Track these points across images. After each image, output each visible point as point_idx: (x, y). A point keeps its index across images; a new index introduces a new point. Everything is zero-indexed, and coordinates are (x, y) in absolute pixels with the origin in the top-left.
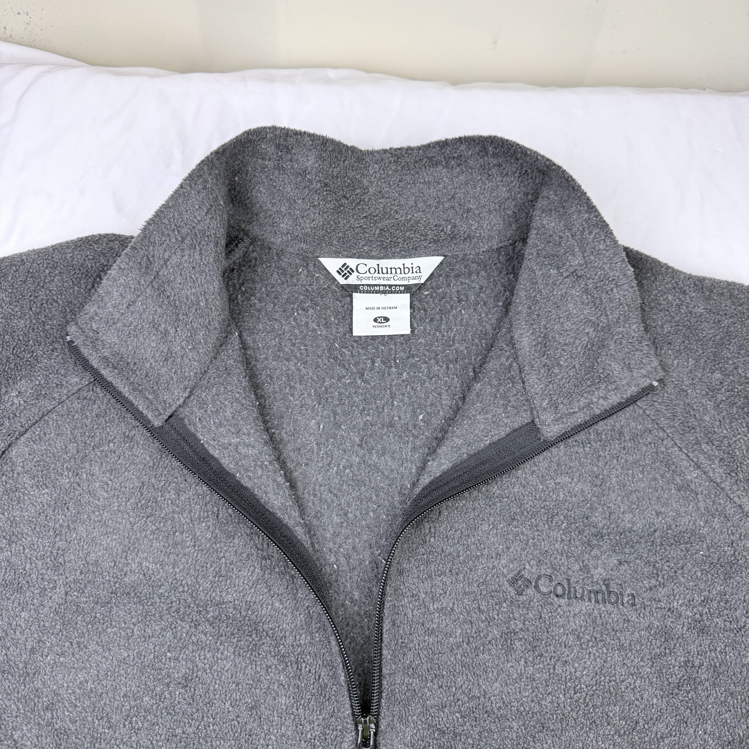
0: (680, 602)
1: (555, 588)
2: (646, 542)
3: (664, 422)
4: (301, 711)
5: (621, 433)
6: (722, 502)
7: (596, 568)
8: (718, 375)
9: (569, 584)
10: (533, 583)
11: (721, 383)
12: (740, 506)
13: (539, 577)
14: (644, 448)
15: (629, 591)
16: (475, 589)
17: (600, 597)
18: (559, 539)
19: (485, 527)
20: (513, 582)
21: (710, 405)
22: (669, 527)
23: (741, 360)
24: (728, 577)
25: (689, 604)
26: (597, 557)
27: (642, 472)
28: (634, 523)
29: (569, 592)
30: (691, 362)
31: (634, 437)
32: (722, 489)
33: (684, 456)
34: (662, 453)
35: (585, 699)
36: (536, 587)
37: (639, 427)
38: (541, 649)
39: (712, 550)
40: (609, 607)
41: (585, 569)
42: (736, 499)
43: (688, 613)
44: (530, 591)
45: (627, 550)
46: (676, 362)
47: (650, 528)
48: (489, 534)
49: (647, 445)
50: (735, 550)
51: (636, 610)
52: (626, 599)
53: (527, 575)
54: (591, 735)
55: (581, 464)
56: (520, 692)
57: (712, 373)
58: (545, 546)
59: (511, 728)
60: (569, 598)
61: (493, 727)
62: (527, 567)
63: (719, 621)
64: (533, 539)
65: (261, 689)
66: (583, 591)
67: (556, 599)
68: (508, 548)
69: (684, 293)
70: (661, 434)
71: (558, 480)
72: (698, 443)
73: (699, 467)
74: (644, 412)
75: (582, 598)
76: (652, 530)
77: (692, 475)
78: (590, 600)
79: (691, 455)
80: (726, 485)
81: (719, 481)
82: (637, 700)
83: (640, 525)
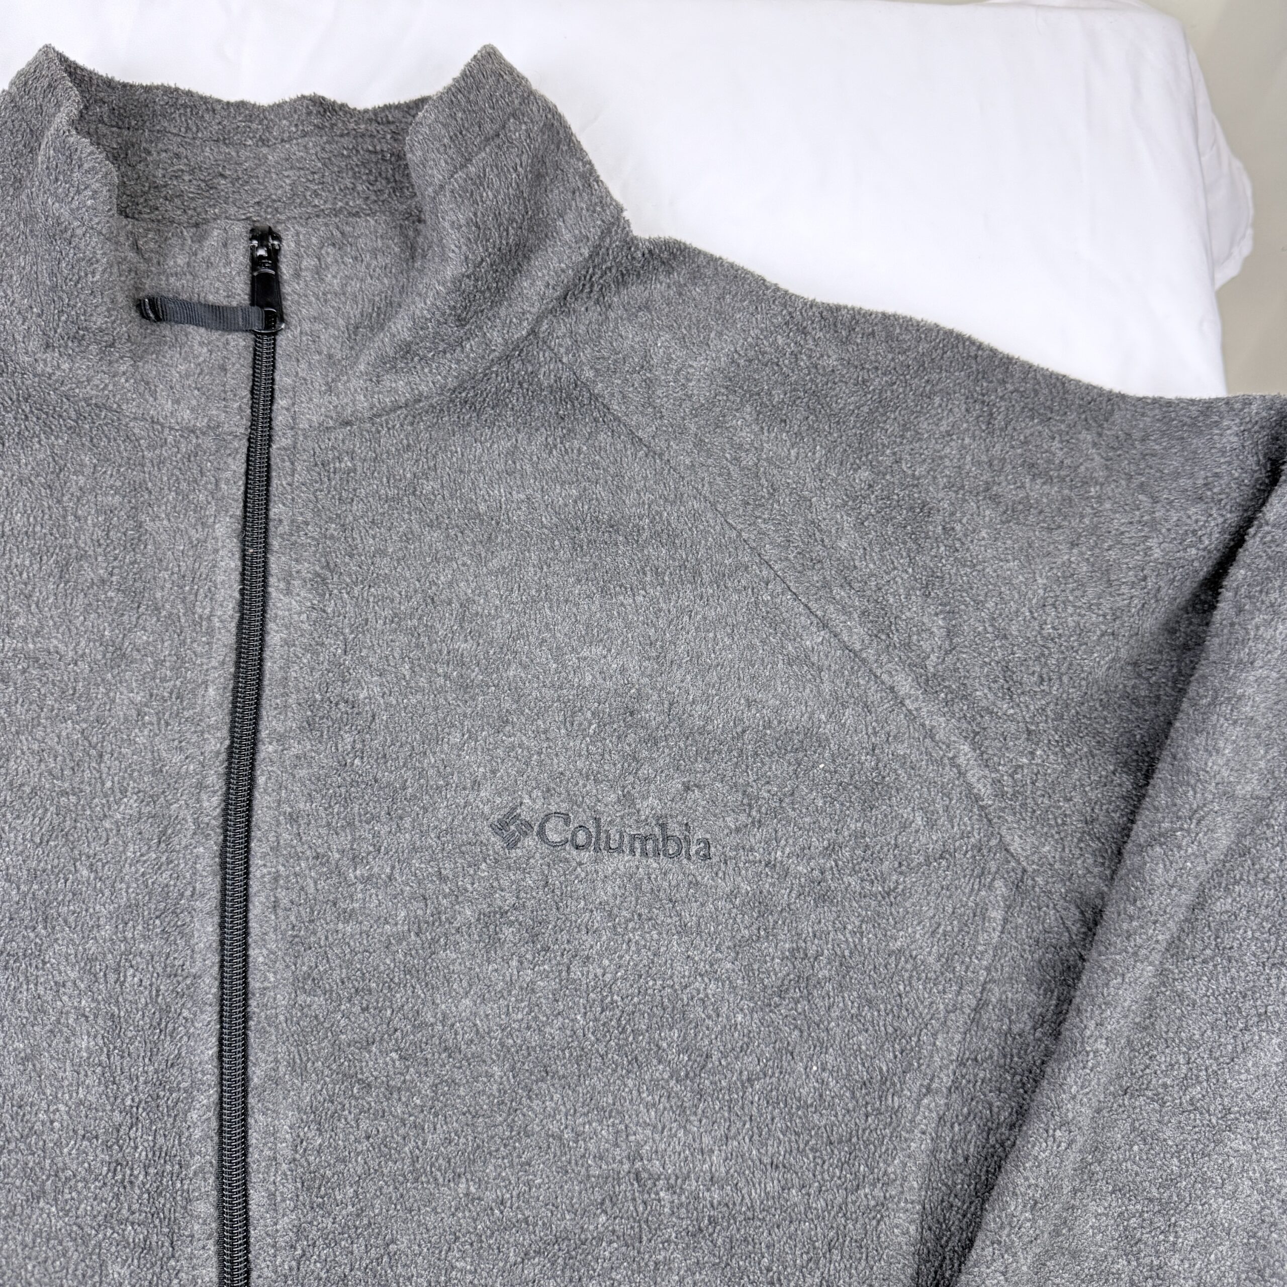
0: (787, 850)
1: (574, 834)
2: (730, 751)
3: (770, 552)
4: (116, 1059)
5: (696, 573)
6: (862, 682)
7: (645, 798)
8: (865, 474)
9: (598, 826)
10: (536, 828)
11: (870, 486)
12: (892, 688)
13: (547, 818)
14: (735, 597)
15: (700, 835)
16: (432, 840)
17: (650, 846)
18: (584, 752)
19: (456, 738)
20: (501, 827)
21: (848, 522)
22: (768, 725)
23: (908, 448)
24: (868, 806)
25: (803, 854)
26: (648, 780)
27: (731, 636)
28: (708, 720)
29: (598, 839)
30: (820, 452)
31: (719, 579)
32: (864, 661)
33: (801, 609)
34: (766, 604)
35: (619, 1020)
36: (541, 833)
37: (728, 562)
38: (546, 938)
39: (839, 761)
40: (664, 861)
41: (627, 799)
42: (885, 677)
43: (800, 868)
44: (530, 842)
45: (699, 766)
46: (793, 452)
47: (735, 726)
48: (461, 749)
49: (739, 592)
50: (878, 761)
51: (711, 866)
52: (694, 849)
53: (525, 815)
54: (630, 1083)
55: (628, 626)
56: (508, 1014)
57: (855, 470)
58: (560, 764)
59: (489, 1076)
60: (597, 850)
61: (458, 1075)
62: (526, 800)
63: (853, 880)
64: (539, 753)
65: (44, 1025)
66: (621, 837)
67: (575, 852)
68: (494, 772)
69: (804, 332)
70: (765, 573)
71: (585, 653)
72: (826, 585)
73: (825, 626)
74: (739, 535)
75: (619, 849)
76: (739, 729)
77: (814, 639)
78: (632, 851)
79: (813, 605)
80: (870, 654)
81: (858, 647)
82: (709, 1017)
83: (718, 722)
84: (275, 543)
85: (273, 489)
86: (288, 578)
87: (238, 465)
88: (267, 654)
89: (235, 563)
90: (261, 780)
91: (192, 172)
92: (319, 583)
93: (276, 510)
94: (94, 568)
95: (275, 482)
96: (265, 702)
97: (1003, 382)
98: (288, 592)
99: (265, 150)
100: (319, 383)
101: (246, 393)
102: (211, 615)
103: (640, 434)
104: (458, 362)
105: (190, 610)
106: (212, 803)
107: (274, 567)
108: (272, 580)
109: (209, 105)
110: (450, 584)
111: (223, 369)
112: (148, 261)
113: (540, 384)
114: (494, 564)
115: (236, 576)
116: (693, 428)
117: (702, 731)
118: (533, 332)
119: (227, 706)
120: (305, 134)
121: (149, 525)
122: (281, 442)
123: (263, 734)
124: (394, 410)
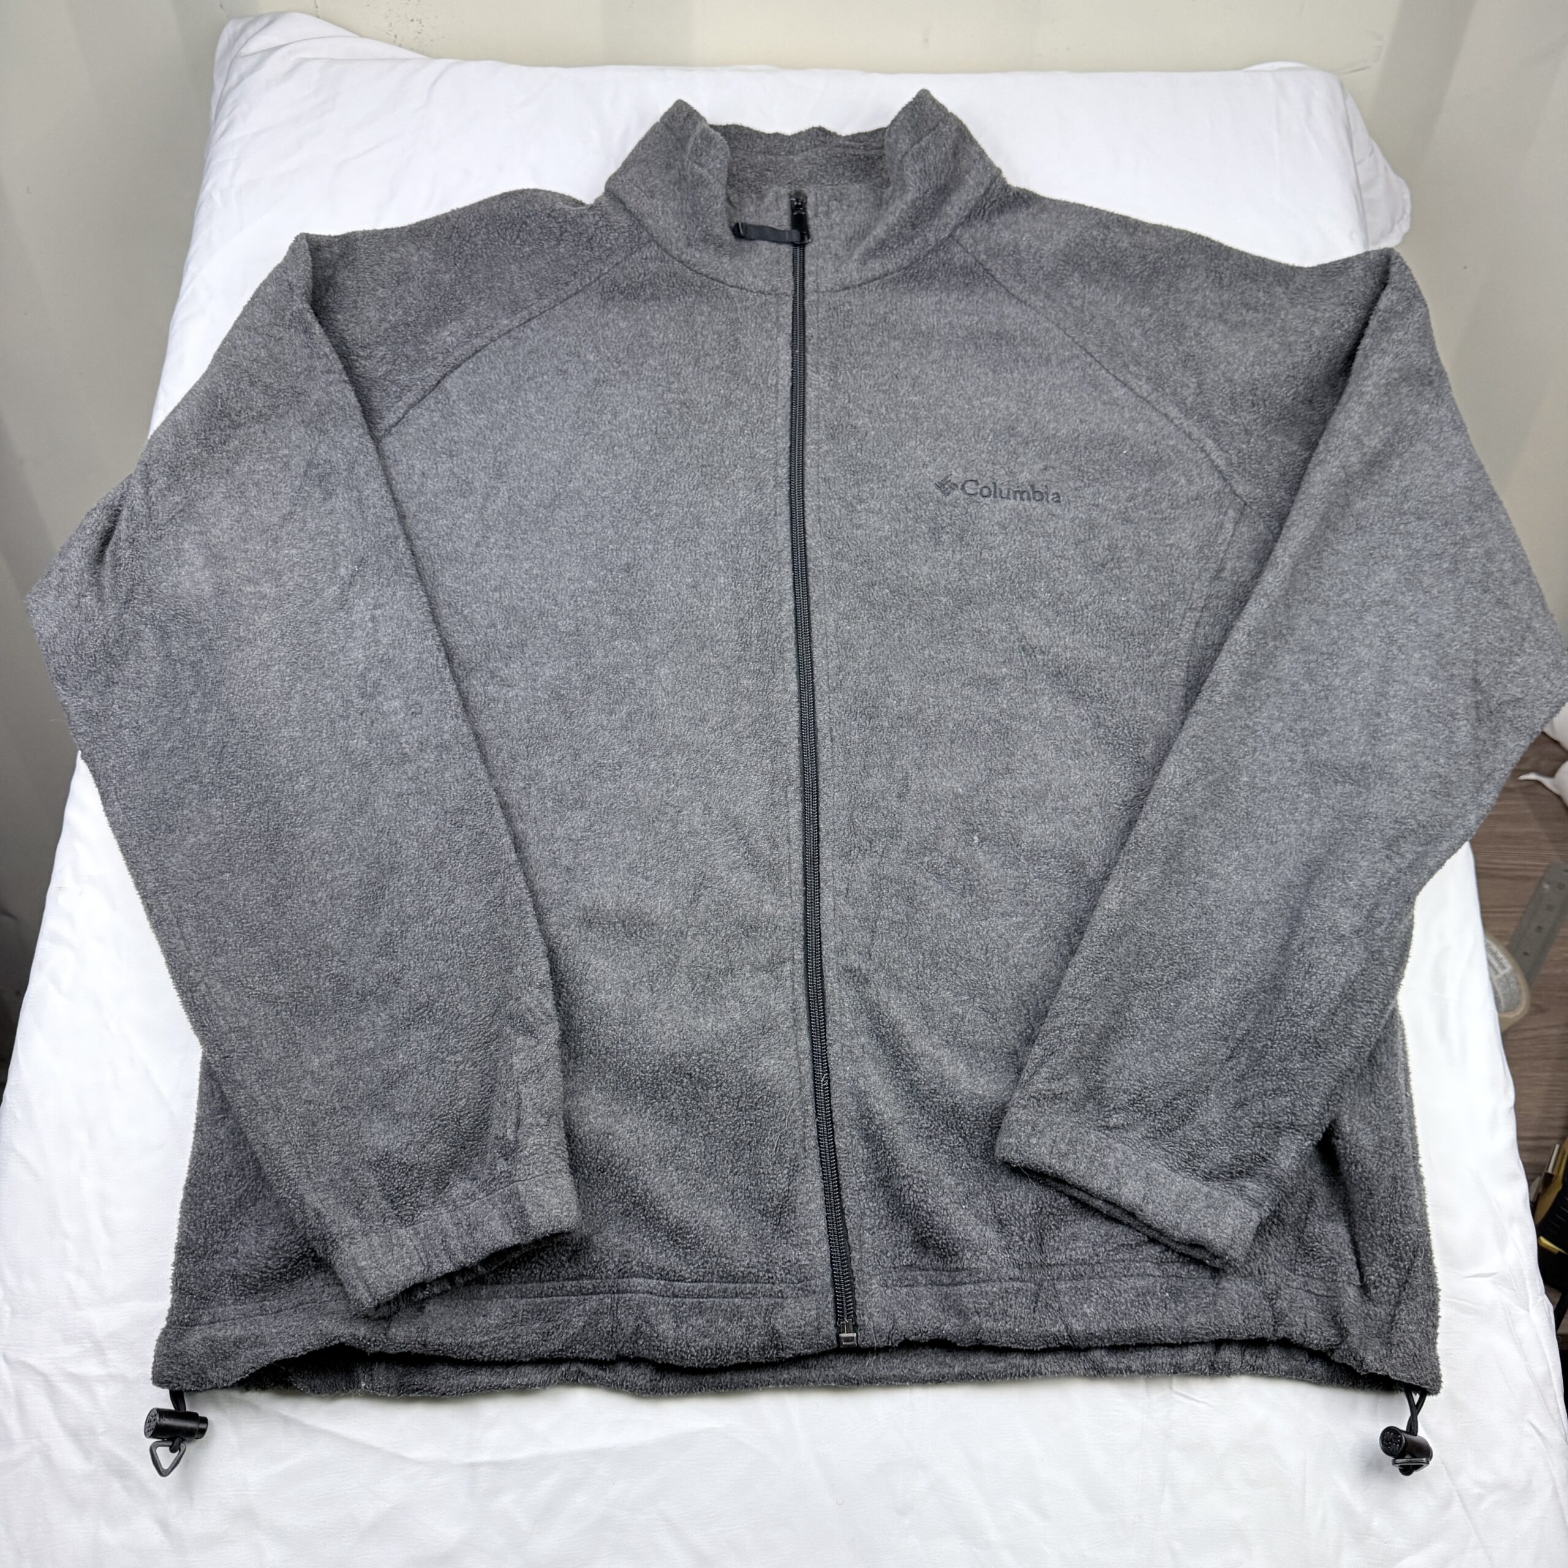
0: (1105, 498)
1: (981, 490)
2: (1071, 447)
3: (1092, 348)
5: (1048, 360)
6: (1148, 412)
7: (1021, 472)
8: (1147, 310)
9: (995, 486)
10: (960, 487)
11: (1150, 315)
12: (1166, 414)
13: (966, 482)
14: (1071, 373)
15: (1054, 491)
16: (902, 492)
17: (1025, 496)
18: (985, 450)
19: (913, 443)
20: (940, 486)
21: (1138, 332)
22: (1093, 432)
23: (1172, 296)
24: (1152, 473)
25: (1115, 499)
26: (1023, 464)
27: (1070, 392)
28: (1057, 431)
29: (995, 492)
30: (1120, 298)
31: (1061, 364)
32: (1149, 402)
33: (1111, 377)
34: (1090, 375)
36: (963, 489)
37: (1067, 353)
38: (968, 539)
39: (1135, 449)
40: (1034, 504)
41: (1011, 473)
42: (1162, 409)
43: (1113, 507)
45: (1053, 456)
46: (1104, 298)
47: (1074, 433)
48: (916, 449)
49: (1074, 370)
52: (1051, 497)
54: (1018, 607)
55: (1009, 387)
56: (948, 574)
58: (972, 456)
60: (995, 497)
62: (954, 474)
63: (1144, 512)
64: (960, 451)
66: (1009, 491)
68: (935, 459)
69: (1108, 229)
70: (1089, 359)
71: (985, 400)
72: (1126, 366)
73: (1125, 385)
74: (1073, 340)
75: (1008, 498)
76: (1076, 435)
77: (1120, 392)
78: (1015, 498)
79: (1118, 375)
80: (1153, 397)
81: (1145, 394)
83: (1064, 431)
84: (810, 348)
85: (807, 321)
86: (817, 365)
87: (788, 309)
88: (807, 403)
89: (789, 357)
90: (808, 461)
91: (752, 167)
92: (834, 368)
93: (809, 332)
94: (713, 360)
95: (808, 317)
96: (807, 426)
97: (1227, 260)
98: (817, 372)
99: (791, 157)
100: (830, 266)
101: (790, 274)
102: (777, 383)
103: (1013, 291)
104: (910, 250)
105: (765, 382)
106: (783, 472)
107: (809, 359)
108: (808, 367)
109: (759, 135)
110: (906, 369)
111: (778, 262)
112: (735, 208)
113: (955, 264)
114: (930, 358)
115: (789, 364)
116: (1044, 287)
117: (1054, 436)
118: (950, 236)
119: (788, 427)
120: (815, 146)
121: (741, 340)
122: (810, 298)
123: (808, 440)
124: (872, 281)
